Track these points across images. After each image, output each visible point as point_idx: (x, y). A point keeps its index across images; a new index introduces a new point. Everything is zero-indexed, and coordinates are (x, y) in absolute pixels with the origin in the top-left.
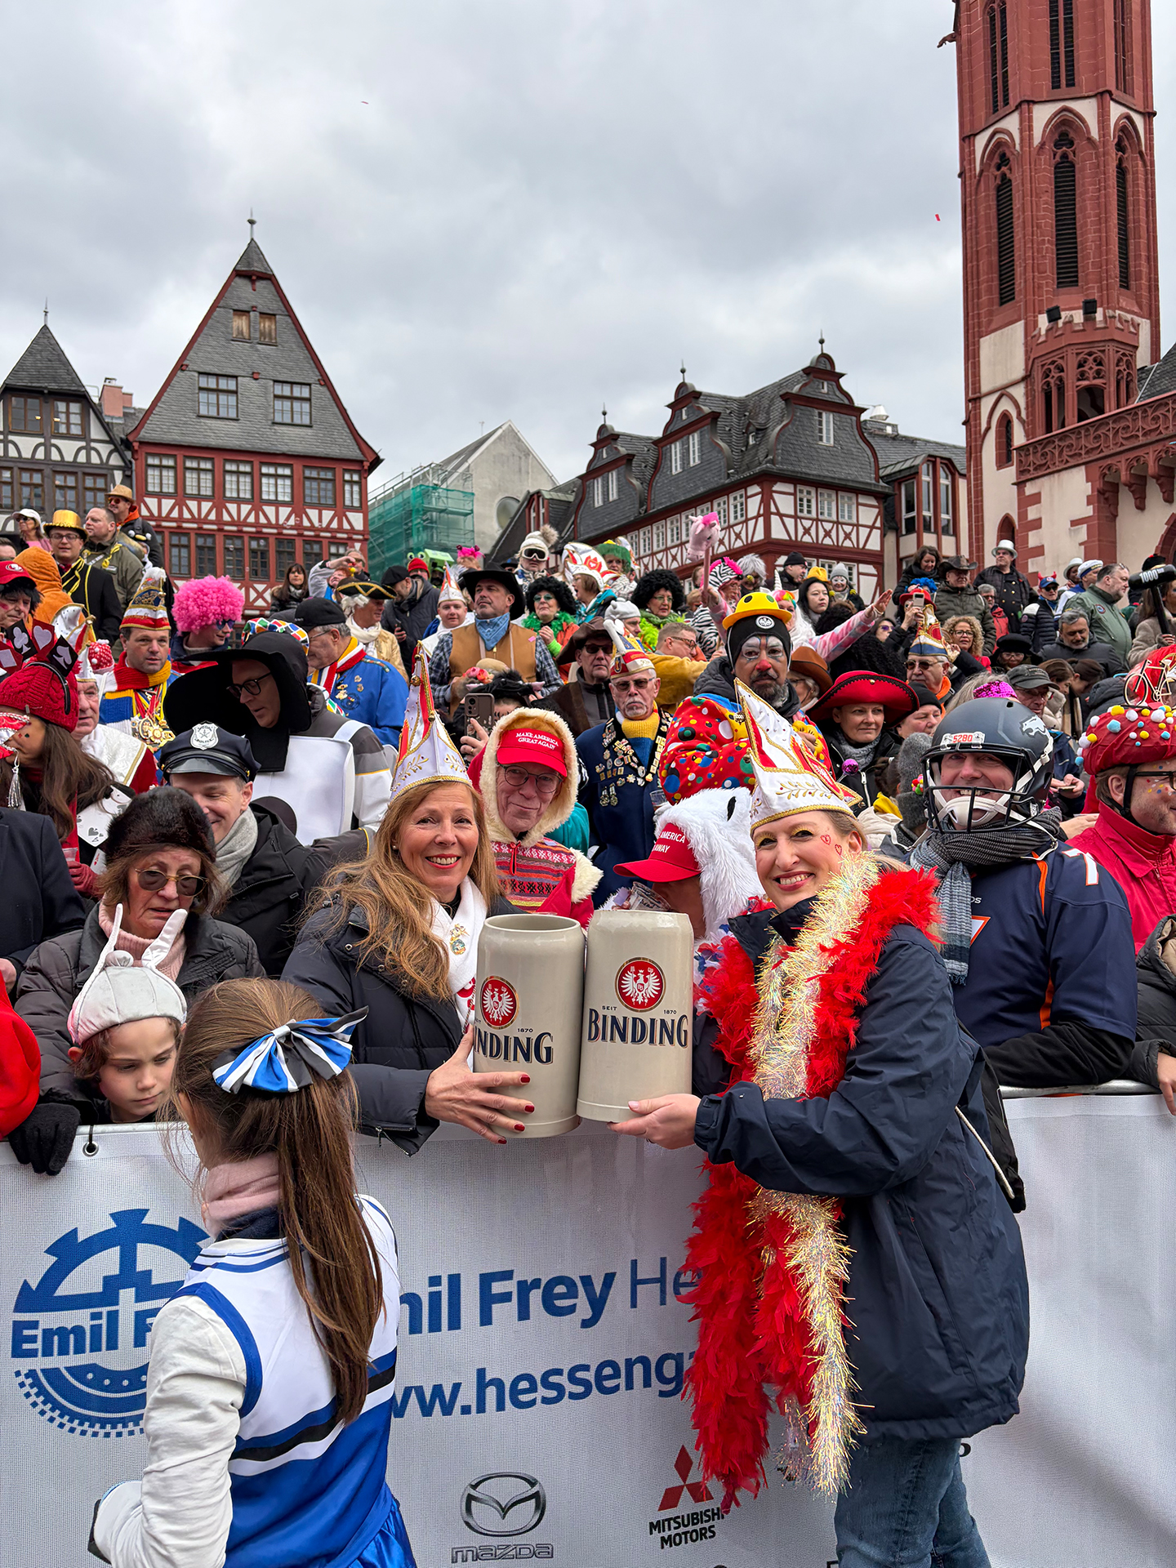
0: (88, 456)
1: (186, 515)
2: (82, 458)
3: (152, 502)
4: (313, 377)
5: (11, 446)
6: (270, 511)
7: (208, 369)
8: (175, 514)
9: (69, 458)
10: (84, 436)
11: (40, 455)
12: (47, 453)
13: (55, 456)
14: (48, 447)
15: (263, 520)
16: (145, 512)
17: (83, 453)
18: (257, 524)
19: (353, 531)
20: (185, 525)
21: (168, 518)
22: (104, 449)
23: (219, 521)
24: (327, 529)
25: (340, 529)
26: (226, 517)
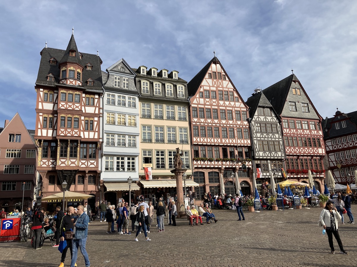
0: (273, 120)
1: (291, 133)
2: (272, 121)
3: (285, 130)
4: (308, 102)
5: (259, 118)
6: (305, 131)
7: (291, 101)
8: (289, 133)
9: (270, 121)
10: (271, 116)
11: (265, 120)
12: (266, 120)
13: (267, 120)
14: (266, 118)
15: (305, 134)
16: (284, 132)
17: (272, 119)
18: (303, 134)
19: (320, 135)
20: (291, 135)
21: (288, 134)
22: (275, 118)
23: (297, 134)
24: (316, 135)
25: (318, 135)
26: (298, 133)
